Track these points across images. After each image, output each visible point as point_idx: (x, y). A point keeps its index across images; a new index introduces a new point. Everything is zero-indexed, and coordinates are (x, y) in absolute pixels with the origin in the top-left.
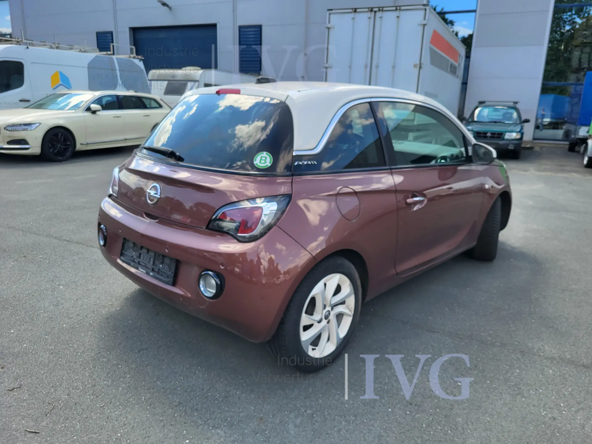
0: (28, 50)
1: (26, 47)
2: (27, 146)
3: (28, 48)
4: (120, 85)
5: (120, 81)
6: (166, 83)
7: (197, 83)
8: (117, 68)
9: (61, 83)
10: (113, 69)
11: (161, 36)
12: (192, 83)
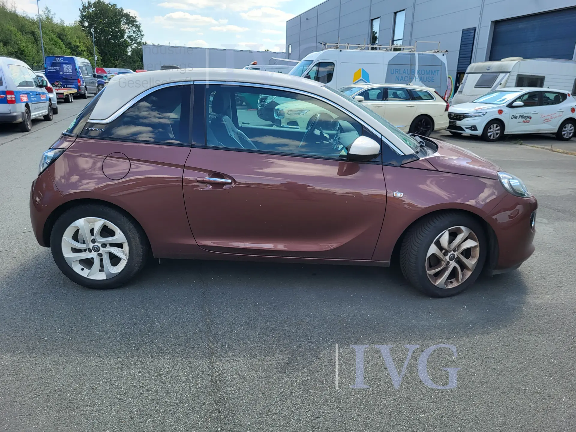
0: (341, 52)
1: (340, 50)
2: (298, 127)
3: (341, 51)
4: (416, 79)
5: (417, 75)
6: (481, 75)
7: (508, 74)
8: (417, 63)
9: (361, 78)
10: (413, 65)
11: (520, 26)
12: (504, 74)
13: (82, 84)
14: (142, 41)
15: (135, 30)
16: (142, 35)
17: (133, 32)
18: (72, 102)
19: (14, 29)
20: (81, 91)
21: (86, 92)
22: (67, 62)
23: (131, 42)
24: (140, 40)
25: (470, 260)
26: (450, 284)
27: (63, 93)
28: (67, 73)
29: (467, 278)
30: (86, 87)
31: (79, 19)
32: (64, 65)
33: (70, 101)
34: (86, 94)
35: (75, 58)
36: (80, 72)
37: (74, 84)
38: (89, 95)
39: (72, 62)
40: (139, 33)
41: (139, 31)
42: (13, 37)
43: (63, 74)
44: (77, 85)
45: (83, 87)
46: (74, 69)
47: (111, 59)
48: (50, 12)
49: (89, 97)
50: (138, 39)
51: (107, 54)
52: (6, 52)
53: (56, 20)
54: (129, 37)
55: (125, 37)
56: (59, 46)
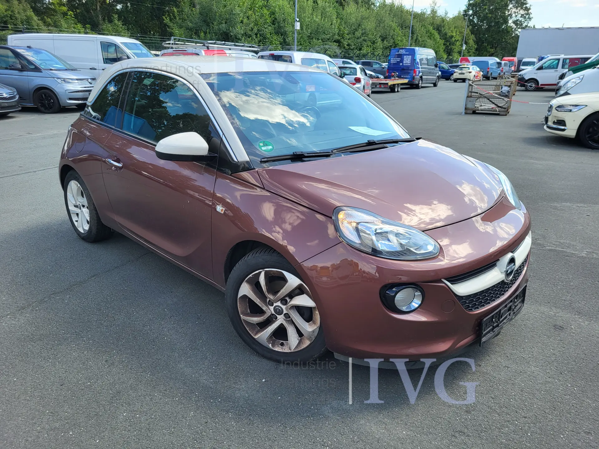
13: (417, 74)
14: (529, 25)
15: (523, 13)
16: (530, 19)
17: (520, 16)
18: (398, 91)
19: (394, 25)
20: (415, 82)
21: (421, 82)
22: (408, 53)
23: (515, 27)
24: (526, 24)
25: (310, 325)
26: (280, 346)
27: (387, 84)
28: (406, 63)
29: (302, 348)
30: (421, 77)
31: (464, 8)
32: (405, 57)
33: (396, 90)
34: (420, 85)
35: (417, 48)
36: (418, 62)
37: (410, 74)
38: (423, 85)
39: (412, 53)
40: (527, 17)
41: (528, 14)
42: (392, 33)
43: (403, 65)
44: (412, 76)
45: (418, 77)
46: (414, 60)
47: (487, 47)
48: (435, 5)
49: (422, 87)
50: (524, 23)
51: (483, 43)
52: (382, 47)
53: (440, 13)
54: (515, 22)
55: (510, 21)
56: (434, 37)
